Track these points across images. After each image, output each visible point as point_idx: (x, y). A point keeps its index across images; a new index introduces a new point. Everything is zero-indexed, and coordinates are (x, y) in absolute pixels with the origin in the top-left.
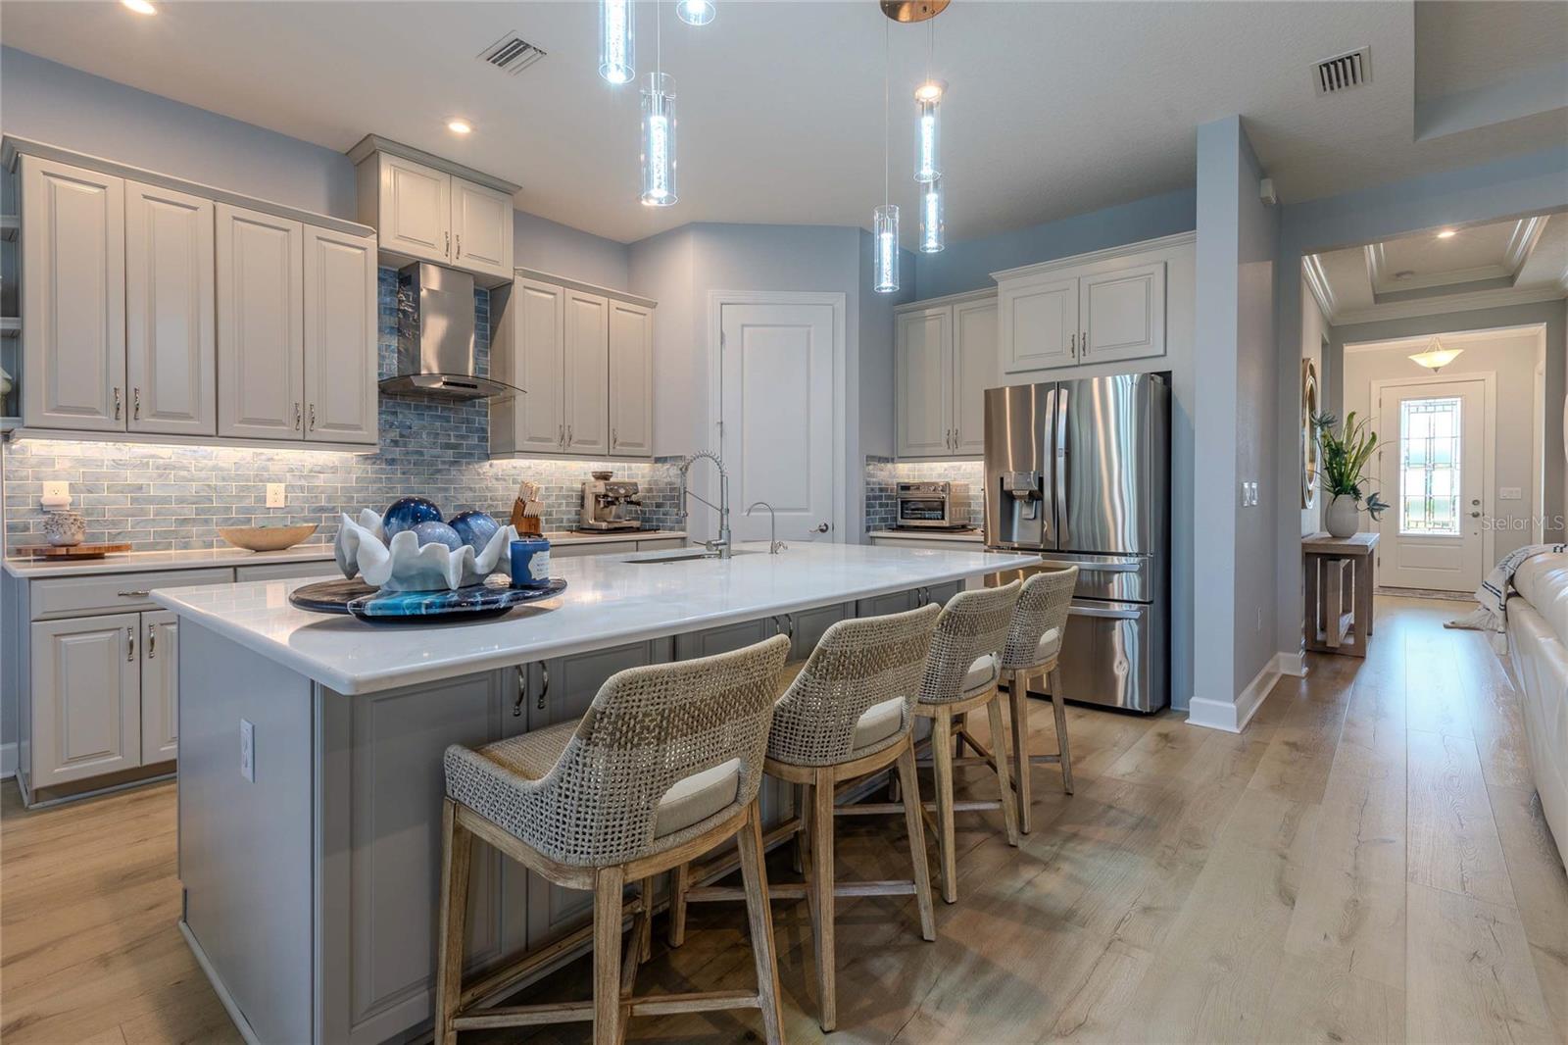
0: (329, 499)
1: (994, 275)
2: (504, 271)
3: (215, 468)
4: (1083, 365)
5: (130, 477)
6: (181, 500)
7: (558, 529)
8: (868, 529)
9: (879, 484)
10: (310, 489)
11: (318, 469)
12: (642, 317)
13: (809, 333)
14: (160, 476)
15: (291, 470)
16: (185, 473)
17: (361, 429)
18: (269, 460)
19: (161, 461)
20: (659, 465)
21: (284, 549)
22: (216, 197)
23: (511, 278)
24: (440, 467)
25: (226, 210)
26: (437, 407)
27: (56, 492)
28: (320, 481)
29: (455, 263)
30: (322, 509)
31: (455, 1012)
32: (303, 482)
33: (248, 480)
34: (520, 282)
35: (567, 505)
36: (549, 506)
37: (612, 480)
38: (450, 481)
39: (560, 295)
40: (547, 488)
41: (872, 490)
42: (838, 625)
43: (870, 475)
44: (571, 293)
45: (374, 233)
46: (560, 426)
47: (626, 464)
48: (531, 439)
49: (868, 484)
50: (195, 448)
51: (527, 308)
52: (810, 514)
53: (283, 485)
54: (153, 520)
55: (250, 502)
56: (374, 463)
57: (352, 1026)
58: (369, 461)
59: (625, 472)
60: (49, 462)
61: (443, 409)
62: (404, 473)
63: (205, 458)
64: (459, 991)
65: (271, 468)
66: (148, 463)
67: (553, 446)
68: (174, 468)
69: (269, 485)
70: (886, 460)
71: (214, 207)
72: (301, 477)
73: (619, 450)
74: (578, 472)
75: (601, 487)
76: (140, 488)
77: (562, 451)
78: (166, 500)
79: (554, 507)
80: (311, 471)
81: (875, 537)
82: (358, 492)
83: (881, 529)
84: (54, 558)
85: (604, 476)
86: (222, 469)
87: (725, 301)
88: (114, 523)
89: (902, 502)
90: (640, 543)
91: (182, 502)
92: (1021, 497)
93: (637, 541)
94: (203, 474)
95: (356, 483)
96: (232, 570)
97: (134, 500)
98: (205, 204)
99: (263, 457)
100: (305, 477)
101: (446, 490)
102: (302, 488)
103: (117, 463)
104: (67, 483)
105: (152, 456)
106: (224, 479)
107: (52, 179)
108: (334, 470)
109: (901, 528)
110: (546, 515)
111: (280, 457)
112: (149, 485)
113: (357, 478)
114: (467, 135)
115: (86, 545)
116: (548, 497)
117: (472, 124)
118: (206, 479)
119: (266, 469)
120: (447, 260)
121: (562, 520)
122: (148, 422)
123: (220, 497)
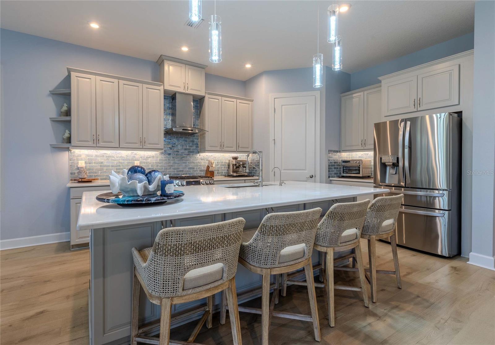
0: (152, 166)
1: (380, 78)
2: (202, 93)
3: (121, 157)
4: (419, 111)
5: (100, 159)
6: (112, 166)
7: (221, 175)
8: (329, 177)
9: (334, 160)
10: (147, 163)
11: (148, 157)
12: (248, 105)
13: (306, 106)
14: (107, 159)
15: (141, 157)
16: (113, 158)
17: (159, 144)
18: (135, 154)
19: (107, 155)
20: (254, 154)
22: (119, 78)
23: (204, 95)
24: (184, 156)
25: (122, 82)
26: (183, 137)
27: (82, 164)
28: (149, 160)
29: (187, 92)
31: (136, 335)
32: (144, 161)
33: (130, 160)
34: (207, 97)
35: (224, 168)
36: (218, 168)
37: (238, 159)
38: (187, 160)
39: (220, 100)
40: (217, 162)
41: (331, 162)
42: (269, 215)
43: (330, 157)
44: (224, 98)
45: (162, 85)
46: (220, 142)
47: (244, 154)
48: (211, 146)
49: (329, 160)
50: (116, 151)
51: (210, 104)
52: (307, 171)
53: (139, 162)
54: (105, 172)
56: (164, 155)
57: (104, 334)
58: (163, 154)
59: (242, 157)
60: (80, 156)
61: (185, 138)
62: (173, 158)
63: (118, 154)
64: (138, 329)
65: (136, 156)
66: (104, 155)
67: (218, 149)
68: (111, 157)
69: (135, 161)
70: (337, 152)
71: (119, 81)
72: (144, 159)
73: (240, 149)
74: (227, 157)
75: (234, 162)
76: (102, 163)
77: (221, 150)
78: (109, 166)
79: (220, 168)
80: (147, 157)
81: (332, 180)
82: (160, 163)
83: (335, 177)
84: (79, 182)
85: (235, 158)
86: (123, 157)
87: (276, 97)
88: (96, 172)
89: (343, 167)
90: (246, 181)
91: (113, 167)
92: (389, 165)
93: (245, 180)
94: (118, 159)
95: (159, 161)
97: (100, 166)
98: (116, 81)
99: (134, 154)
100: (145, 159)
101: (185, 163)
102: (144, 163)
103: (96, 156)
104: (84, 161)
105: (105, 154)
106: (123, 160)
107: (79, 78)
108: (153, 157)
109: (343, 177)
110: (217, 171)
111: (138, 153)
112: (104, 162)
113: (160, 159)
114: (187, 51)
115: (87, 178)
116: (218, 165)
117: (189, 47)
118: (119, 160)
119: (134, 157)
120: (184, 91)
121: (222, 173)
122: (101, 144)
123: (122, 165)
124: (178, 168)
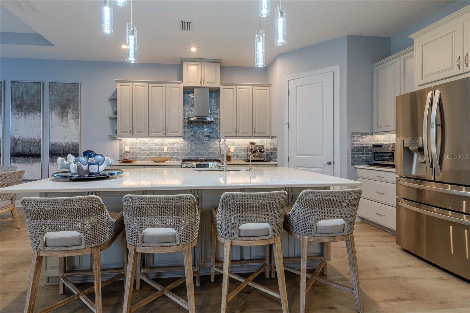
0: (177, 150)
2: (217, 85)
3: (154, 143)
4: (466, 73)
5: (139, 145)
6: (148, 150)
7: (240, 160)
8: (353, 164)
9: (361, 144)
10: (173, 148)
11: (175, 143)
12: (266, 90)
13: (323, 85)
14: (144, 145)
15: (169, 143)
16: (148, 144)
17: (178, 133)
18: (164, 141)
19: (144, 142)
20: (273, 139)
21: (163, 162)
22: (148, 82)
23: (219, 86)
24: (204, 141)
25: (150, 85)
27: (127, 149)
28: (175, 146)
29: (203, 86)
30: (175, 153)
31: (62, 277)
32: (171, 146)
33: (160, 146)
34: (222, 87)
35: (244, 152)
36: (237, 152)
37: (256, 144)
38: (207, 146)
39: (235, 89)
40: (236, 147)
41: (356, 147)
43: (354, 141)
44: (239, 87)
45: (182, 83)
46: (235, 128)
47: (265, 139)
48: (226, 133)
49: (352, 144)
50: (150, 139)
51: (226, 94)
52: (324, 157)
53: (167, 147)
54: (143, 155)
55: (160, 151)
56: (188, 141)
58: (186, 141)
59: (258, 141)
60: (126, 143)
62: (195, 143)
63: (152, 141)
64: (63, 272)
66: (142, 142)
67: (233, 134)
68: (146, 143)
69: (164, 147)
70: (367, 134)
71: (148, 85)
72: (171, 145)
73: (256, 135)
74: (245, 142)
75: (250, 146)
76: (141, 148)
77: (235, 136)
78: (145, 150)
79: (239, 153)
80: (173, 143)
81: (358, 168)
82: (184, 148)
83: (363, 164)
84: (123, 162)
85: (253, 143)
87: (289, 79)
88: (136, 155)
89: (374, 153)
90: (258, 165)
92: (415, 151)
95: (183, 146)
96: (144, 166)
97: (140, 150)
98: (146, 85)
99: (163, 140)
100: (172, 145)
101: (205, 148)
102: (171, 147)
103: (137, 143)
104: (129, 147)
106: (155, 146)
107: (121, 86)
108: (178, 143)
109: (375, 165)
110: (236, 155)
111: (167, 140)
114: (196, 51)
115: (130, 159)
116: (237, 150)
117: (197, 48)
118: (152, 146)
119: (164, 143)
120: (200, 86)
121: (242, 157)
122: (136, 134)
123: (155, 150)
124: (200, 153)
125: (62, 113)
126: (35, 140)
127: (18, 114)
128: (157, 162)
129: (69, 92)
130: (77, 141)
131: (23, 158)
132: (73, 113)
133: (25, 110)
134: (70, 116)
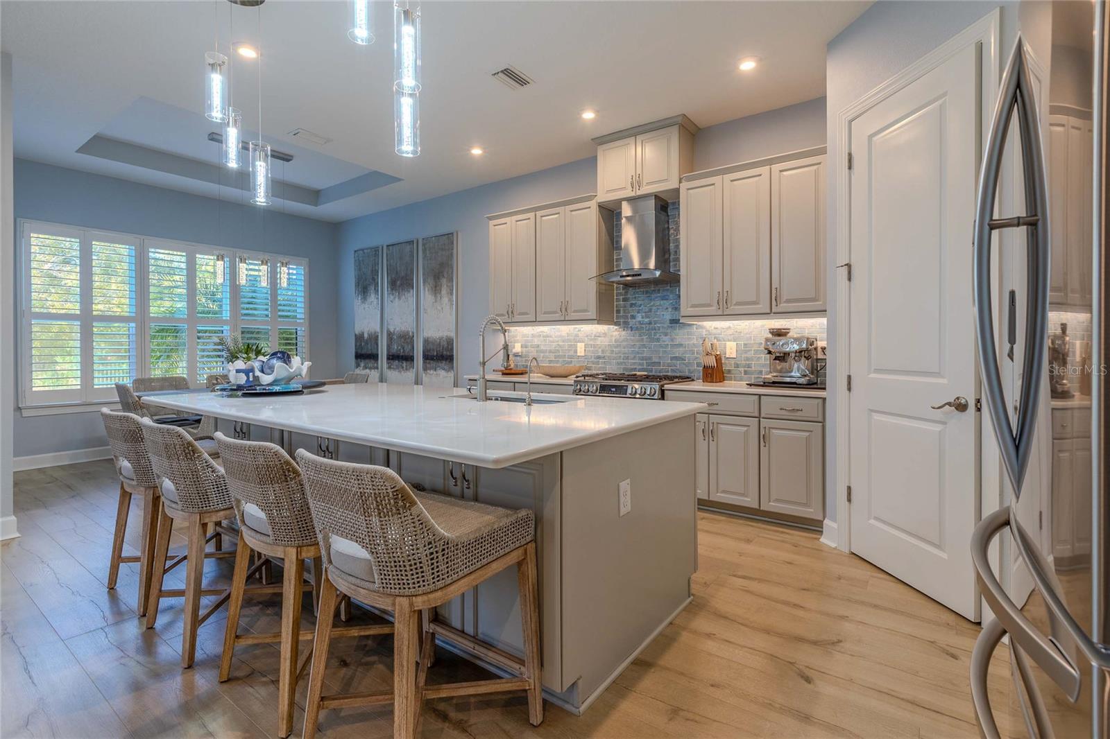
0: (603, 352)
2: (673, 184)
3: (561, 336)
5: (536, 341)
6: (550, 352)
10: (595, 346)
14: (544, 340)
15: (587, 336)
17: (588, 311)
18: (579, 331)
19: (545, 334)
22: (535, 209)
23: (677, 187)
25: (539, 214)
26: (659, 290)
27: (517, 348)
28: (599, 341)
29: (639, 193)
30: (599, 357)
32: (592, 343)
33: (571, 342)
34: (685, 187)
36: (748, 359)
37: (790, 335)
39: (718, 184)
40: (745, 345)
44: (730, 177)
45: (594, 195)
48: (694, 306)
50: (554, 327)
51: (690, 204)
53: (583, 344)
55: (572, 353)
60: (518, 335)
61: (664, 290)
62: (639, 336)
63: (557, 331)
65: (580, 335)
67: (713, 309)
68: (548, 337)
69: (578, 344)
71: (535, 215)
74: (759, 328)
76: (538, 346)
77: (721, 313)
78: (546, 352)
80: (594, 336)
82: (617, 347)
85: (779, 333)
86: (563, 337)
88: (531, 361)
94: (557, 339)
97: (537, 351)
98: (531, 215)
99: (577, 330)
100: (591, 340)
102: (591, 345)
103: (533, 336)
104: (521, 343)
105: (542, 332)
106: (563, 342)
107: (496, 227)
108: (605, 334)
110: (745, 367)
111: (582, 329)
112: (541, 344)
113: (615, 340)
114: (595, 117)
115: (520, 369)
116: (746, 352)
117: (595, 109)
118: (558, 341)
119: (577, 335)
120: (633, 194)
121: (761, 372)
122: (516, 317)
123: (562, 350)
124: (650, 358)
125: (436, 287)
126: (408, 332)
127: (393, 294)
128: (552, 376)
129: (442, 250)
130: (453, 335)
131: (397, 361)
132: (447, 286)
133: (399, 287)
134: (444, 292)
